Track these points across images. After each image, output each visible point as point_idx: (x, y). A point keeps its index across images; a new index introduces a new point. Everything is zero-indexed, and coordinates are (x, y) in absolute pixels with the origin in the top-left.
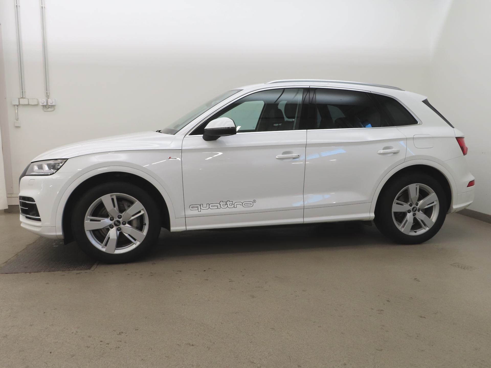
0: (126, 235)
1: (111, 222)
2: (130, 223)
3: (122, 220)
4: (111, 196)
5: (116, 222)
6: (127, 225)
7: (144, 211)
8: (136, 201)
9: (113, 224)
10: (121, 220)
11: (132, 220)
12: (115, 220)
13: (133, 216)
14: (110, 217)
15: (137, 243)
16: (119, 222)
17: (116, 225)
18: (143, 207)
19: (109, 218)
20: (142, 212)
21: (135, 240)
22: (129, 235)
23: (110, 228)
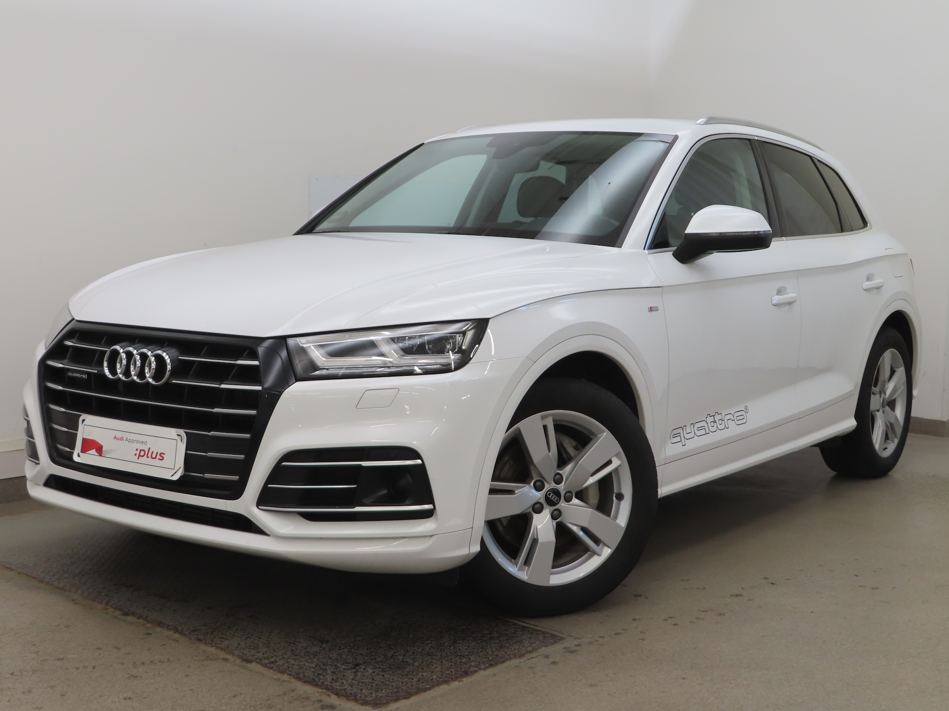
0: (575, 529)
1: (539, 496)
2: (581, 495)
3: (564, 489)
4: (543, 418)
5: (549, 494)
6: (575, 501)
7: (620, 459)
8: (603, 432)
9: (543, 501)
10: (561, 487)
11: (587, 488)
12: (547, 487)
13: (593, 475)
14: (533, 481)
15: (602, 552)
16: (557, 493)
17: (550, 503)
18: (619, 448)
19: (532, 484)
20: (616, 463)
21: (597, 541)
22: (584, 529)
23: (533, 513)
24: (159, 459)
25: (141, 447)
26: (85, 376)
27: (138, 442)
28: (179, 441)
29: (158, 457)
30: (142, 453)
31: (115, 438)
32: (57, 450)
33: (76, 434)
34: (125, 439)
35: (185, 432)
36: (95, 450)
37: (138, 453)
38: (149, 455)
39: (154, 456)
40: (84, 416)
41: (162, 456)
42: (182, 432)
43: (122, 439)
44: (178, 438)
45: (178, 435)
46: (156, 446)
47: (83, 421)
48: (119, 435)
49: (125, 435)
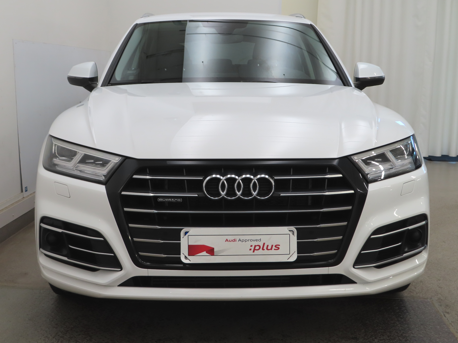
24: (275, 249)
25: (254, 243)
26: (179, 200)
27: (251, 240)
28: (291, 234)
29: (274, 248)
30: (257, 248)
31: (227, 240)
32: (142, 257)
33: (179, 244)
34: (237, 240)
35: (296, 228)
36: (205, 252)
37: (253, 248)
38: (265, 248)
39: (269, 248)
40: (185, 229)
41: (277, 247)
42: (293, 228)
43: (234, 240)
44: (291, 233)
45: (289, 231)
46: (270, 241)
47: (186, 233)
48: (231, 238)
49: (237, 238)
